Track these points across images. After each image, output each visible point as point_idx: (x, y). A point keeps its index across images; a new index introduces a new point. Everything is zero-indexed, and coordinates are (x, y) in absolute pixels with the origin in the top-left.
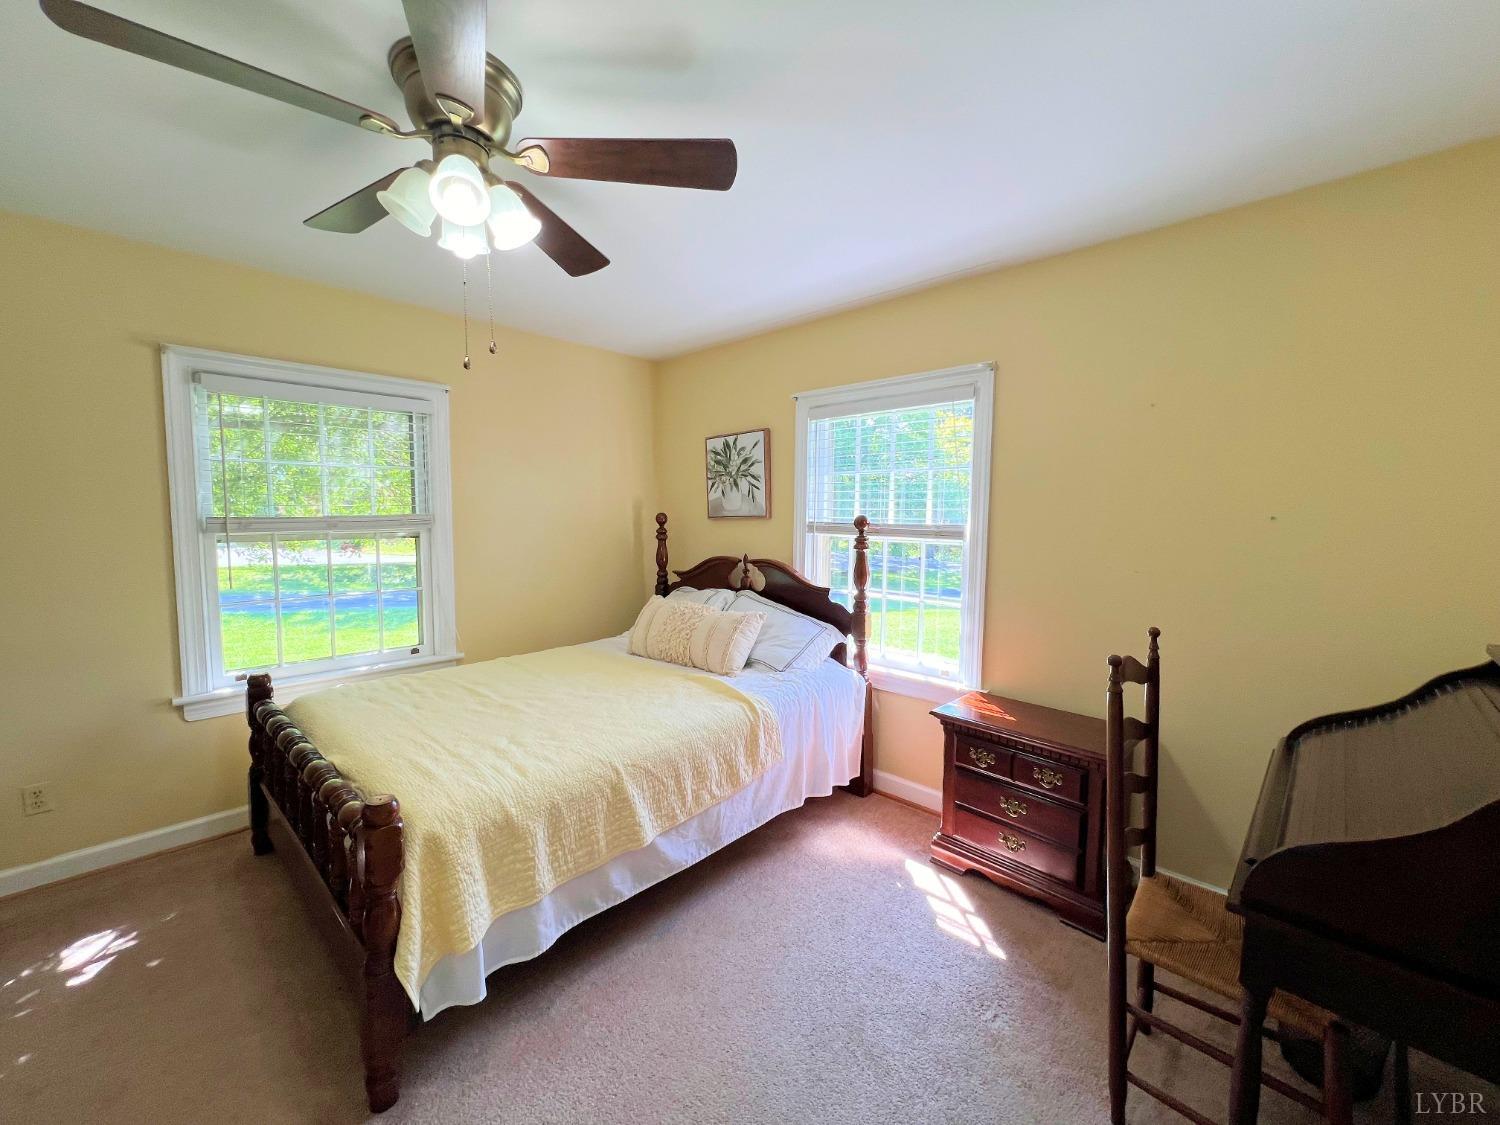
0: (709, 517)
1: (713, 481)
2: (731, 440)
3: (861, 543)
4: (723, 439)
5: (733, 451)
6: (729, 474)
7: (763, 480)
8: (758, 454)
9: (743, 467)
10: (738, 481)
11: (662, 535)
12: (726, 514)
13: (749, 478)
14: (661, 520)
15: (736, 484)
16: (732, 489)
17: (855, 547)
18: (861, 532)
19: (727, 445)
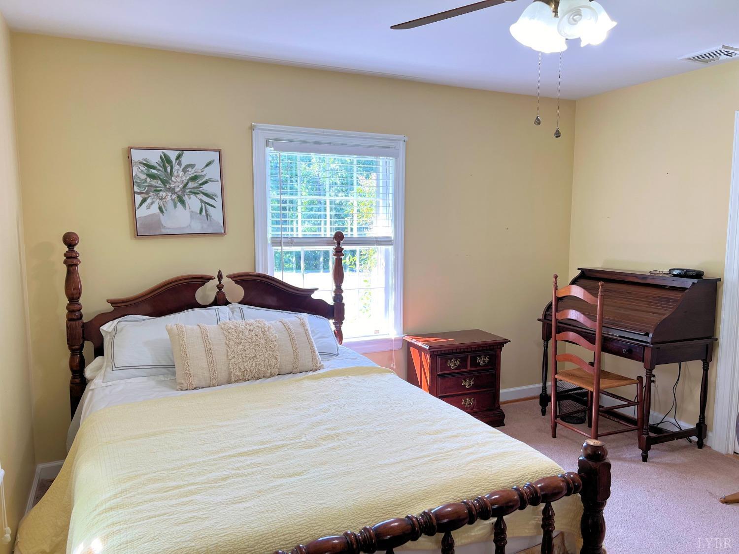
0: (137, 235)
1: (144, 196)
2: (173, 155)
3: (339, 252)
4: (160, 152)
5: (176, 167)
6: (172, 190)
7: (219, 199)
8: (213, 172)
9: (191, 185)
10: (186, 198)
11: (71, 261)
12: (164, 231)
13: (201, 196)
14: (70, 241)
15: (182, 202)
16: (175, 207)
17: (335, 255)
18: (339, 244)
19: (166, 160)
